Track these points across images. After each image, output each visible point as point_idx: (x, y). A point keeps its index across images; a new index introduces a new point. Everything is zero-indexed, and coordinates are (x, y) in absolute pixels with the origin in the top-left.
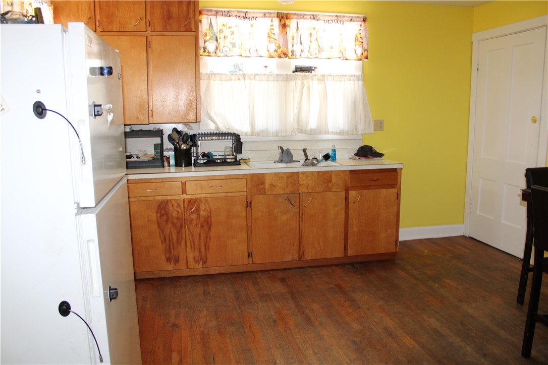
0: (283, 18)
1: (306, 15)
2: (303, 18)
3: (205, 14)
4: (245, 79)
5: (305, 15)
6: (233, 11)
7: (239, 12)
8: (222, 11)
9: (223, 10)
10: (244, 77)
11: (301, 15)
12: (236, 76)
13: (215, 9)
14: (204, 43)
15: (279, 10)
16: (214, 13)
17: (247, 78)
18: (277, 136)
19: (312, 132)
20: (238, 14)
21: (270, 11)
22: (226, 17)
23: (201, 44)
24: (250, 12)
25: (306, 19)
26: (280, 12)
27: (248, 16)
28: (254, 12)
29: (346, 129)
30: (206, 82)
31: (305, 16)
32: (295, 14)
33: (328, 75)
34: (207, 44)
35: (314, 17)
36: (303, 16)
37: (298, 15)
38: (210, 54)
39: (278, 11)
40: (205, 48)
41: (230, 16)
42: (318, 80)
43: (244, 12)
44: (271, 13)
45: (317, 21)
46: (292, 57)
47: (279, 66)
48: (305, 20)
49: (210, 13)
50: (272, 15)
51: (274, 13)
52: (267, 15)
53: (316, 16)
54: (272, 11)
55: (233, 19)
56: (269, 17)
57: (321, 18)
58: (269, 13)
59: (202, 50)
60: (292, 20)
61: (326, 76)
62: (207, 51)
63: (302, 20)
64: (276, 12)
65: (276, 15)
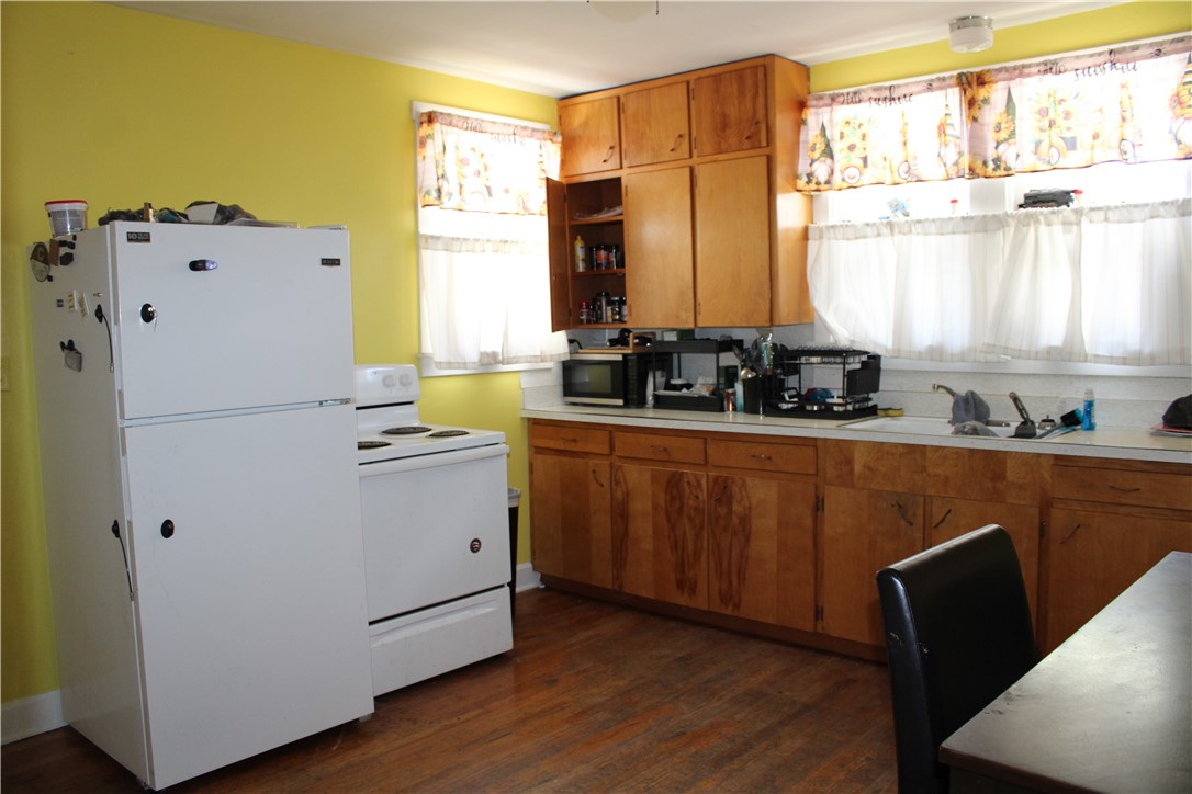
0: (972, 84)
1: (1030, 66)
2: (1021, 75)
3: (813, 107)
4: (892, 234)
5: (1024, 66)
6: (863, 90)
7: (876, 89)
8: (842, 94)
9: (845, 91)
10: (892, 230)
11: (1015, 68)
12: (875, 228)
13: (831, 92)
14: (811, 165)
15: (964, 68)
16: (828, 101)
17: (896, 230)
18: (963, 361)
19: (1052, 354)
20: (875, 95)
21: (941, 75)
22: (851, 106)
23: (803, 167)
24: (899, 86)
25: (1029, 75)
26: (965, 71)
27: (895, 95)
28: (907, 85)
29: (1147, 349)
30: (817, 243)
31: (1026, 71)
32: (999, 70)
33: (1092, 210)
34: (816, 165)
35: (1049, 68)
36: (1020, 72)
37: (1006, 69)
38: (820, 187)
39: (960, 71)
40: (810, 176)
41: (860, 101)
42: (1064, 223)
43: (886, 88)
44: (944, 79)
45: (1056, 76)
46: (998, 173)
47: (976, 197)
48: (1026, 81)
49: (821, 103)
50: (948, 82)
51: (951, 77)
52: (934, 85)
53: (1055, 62)
54: (947, 74)
55: (864, 106)
56: (940, 88)
57: (1069, 65)
58: (938, 79)
59: (805, 179)
60: (995, 86)
61: (1085, 212)
62: (814, 181)
63: (1018, 80)
64: (955, 73)
65: (954, 81)
